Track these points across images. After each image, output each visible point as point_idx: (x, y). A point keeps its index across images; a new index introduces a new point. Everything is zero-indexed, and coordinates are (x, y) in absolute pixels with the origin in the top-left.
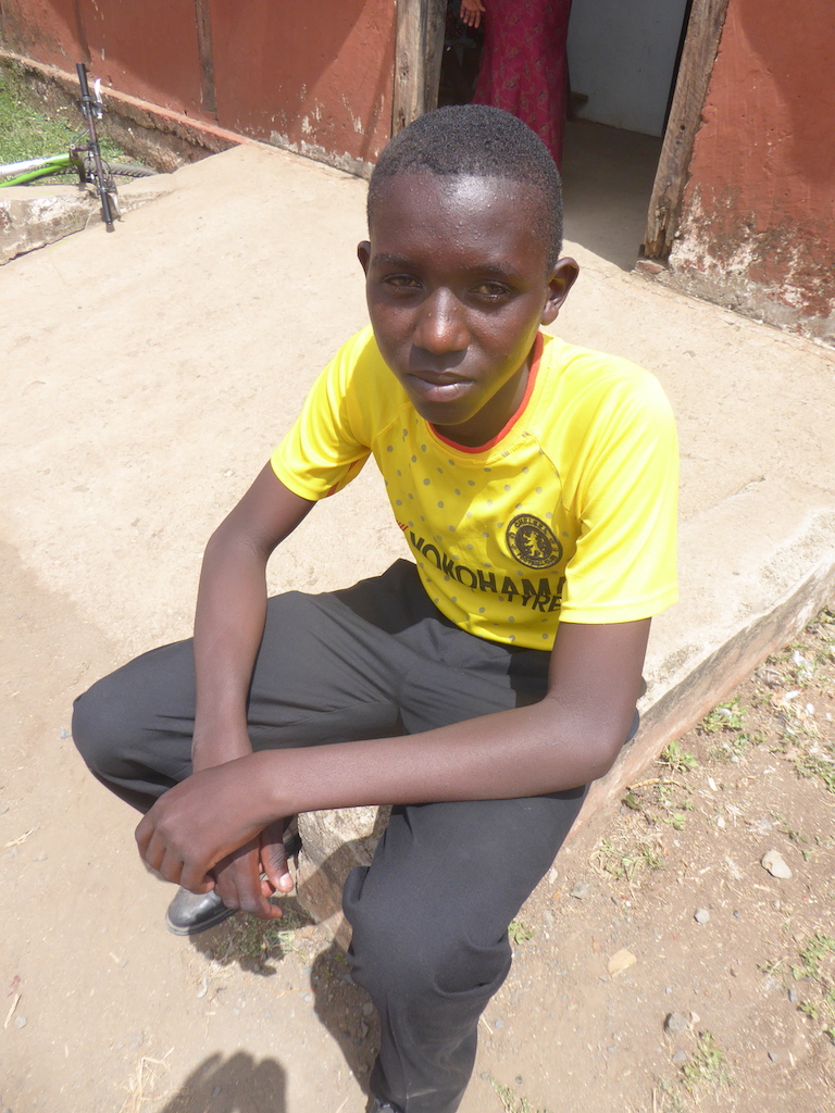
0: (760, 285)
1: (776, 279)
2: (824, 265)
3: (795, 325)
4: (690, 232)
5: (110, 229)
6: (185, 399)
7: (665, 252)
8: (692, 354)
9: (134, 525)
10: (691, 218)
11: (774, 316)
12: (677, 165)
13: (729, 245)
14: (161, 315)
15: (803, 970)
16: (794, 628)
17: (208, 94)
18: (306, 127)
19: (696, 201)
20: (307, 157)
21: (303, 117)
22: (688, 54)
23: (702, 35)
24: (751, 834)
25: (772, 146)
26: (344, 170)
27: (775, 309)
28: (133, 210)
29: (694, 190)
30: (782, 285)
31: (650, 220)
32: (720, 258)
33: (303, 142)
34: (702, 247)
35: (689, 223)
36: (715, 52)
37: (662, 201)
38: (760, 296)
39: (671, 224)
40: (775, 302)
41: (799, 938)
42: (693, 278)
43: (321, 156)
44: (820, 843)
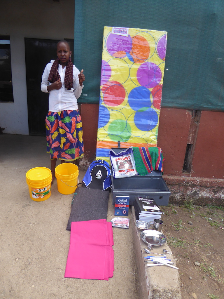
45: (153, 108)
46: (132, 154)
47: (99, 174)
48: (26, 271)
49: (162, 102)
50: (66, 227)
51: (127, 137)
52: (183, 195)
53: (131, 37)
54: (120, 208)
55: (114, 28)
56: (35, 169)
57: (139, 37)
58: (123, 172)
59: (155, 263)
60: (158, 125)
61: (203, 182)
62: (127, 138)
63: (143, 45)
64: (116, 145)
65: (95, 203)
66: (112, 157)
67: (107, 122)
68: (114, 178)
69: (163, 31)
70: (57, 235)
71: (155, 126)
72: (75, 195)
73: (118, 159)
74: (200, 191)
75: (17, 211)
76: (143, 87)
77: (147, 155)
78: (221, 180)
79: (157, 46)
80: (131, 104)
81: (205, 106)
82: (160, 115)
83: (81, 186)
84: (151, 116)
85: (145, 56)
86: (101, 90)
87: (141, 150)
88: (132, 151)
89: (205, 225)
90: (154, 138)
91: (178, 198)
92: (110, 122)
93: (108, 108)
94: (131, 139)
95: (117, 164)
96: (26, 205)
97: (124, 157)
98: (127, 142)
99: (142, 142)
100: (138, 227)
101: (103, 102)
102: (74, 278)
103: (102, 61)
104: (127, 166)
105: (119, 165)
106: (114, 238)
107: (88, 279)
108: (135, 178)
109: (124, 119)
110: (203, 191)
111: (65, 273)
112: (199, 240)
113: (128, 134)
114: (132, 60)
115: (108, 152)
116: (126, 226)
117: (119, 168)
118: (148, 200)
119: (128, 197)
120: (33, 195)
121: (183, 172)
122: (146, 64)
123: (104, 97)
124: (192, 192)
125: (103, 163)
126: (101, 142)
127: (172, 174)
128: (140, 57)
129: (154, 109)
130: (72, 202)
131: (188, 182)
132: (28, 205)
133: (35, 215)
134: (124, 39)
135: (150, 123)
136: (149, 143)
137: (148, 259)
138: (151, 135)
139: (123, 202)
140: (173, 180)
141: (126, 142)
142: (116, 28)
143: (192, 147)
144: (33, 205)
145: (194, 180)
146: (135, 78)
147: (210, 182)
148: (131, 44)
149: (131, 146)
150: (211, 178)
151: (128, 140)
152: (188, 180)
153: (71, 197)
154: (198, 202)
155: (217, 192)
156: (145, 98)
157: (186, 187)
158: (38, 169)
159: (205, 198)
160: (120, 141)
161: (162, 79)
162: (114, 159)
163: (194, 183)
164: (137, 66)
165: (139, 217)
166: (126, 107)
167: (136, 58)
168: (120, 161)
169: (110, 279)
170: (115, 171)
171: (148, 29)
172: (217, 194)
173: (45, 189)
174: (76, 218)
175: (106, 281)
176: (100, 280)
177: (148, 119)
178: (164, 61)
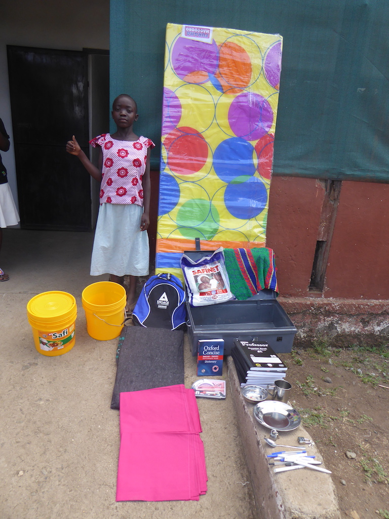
45: (258, 177)
46: (222, 261)
47: (164, 300)
48: (41, 494)
49: (274, 166)
50: (110, 403)
51: (212, 230)
52: (311, 330)
53: (218, 44)
54: (207, 362)
55: (186, 27)
56: (43, 296)
57: (232, 45)
58: (208, 294)
59: (288, 464)
60: (267, 207)
61: (345, 307)
62: (212, 232)
63: (239, 60)
64: (192, 246)
65: (160, 354)
66: (186, 268)
67: (175, 204)
68: (192, 306)
69: (276, 35)
70: (94, 419)
71: (261, 210)
72: (121, 342)
73: (196, 271)
74: (340, 322)
75: (12, 377)
76: (240, 138)
77: (249, 262)
78: (375, 301)
79: (264, 62)
80: (219, 170)
81: (349, 173)
82: (271, 189)
83: (130, 323)
84: (255, 191)
85: (243, 82)
86: (164, 144)
87: (238, 255)
88: (221, 257)
89: (354, 383)
90: (260, 231)
91: (302, 336)
92: (180, 204)
93: (177, 179)
94: (219, 235)
95: (196, 281)
96: (29, 363)
97: (208, 267)
98: (213, 240)
99: (239, 240)
100: (247, 397)
101: (167, 167)
102: (135, 501)
103: (165, 89)
104: (214, 283)
105: (200, 282)
106: (201, 419)
107: (162, 501)
108: (230, 305)
109: (206, 197)
110: (345, 322)
111: (117, 493)
112: (347, 410)
113: (214, 226)
114: (219, 87)
115: (179, 259)
116: (221, 394)
117: (200, 288)
118: (258, 345)
119: (222, 340)
120: (41, 345)
121: (310, 289)
122: (245, 96)
123: (168, 158)
124: (327, 324)
125: (170, 280)
126: (165, 242)
127: (291, 295)
128: (234, 83)
129: (260, 179)
130: (117, 354)
131: (319, 307)
132: (34, 363)
133: (48, 384)
134: (205, 47)
135: (254, 204)
136: (251, 241)
137: (275, 459)
138: (256, 227)
139: (212, 351)
140: (293, 304)
141: (210, 240)
142: (189, 27)
143: (324, 245)
144: (42, 363)
145: (330, 304)
146: (224, 121)
147: (357, 306)
148: (218, 58)
149: (219, 246)
150: (357, 299)
151: (213, 236)
152: (319, 304)
153: (114, 344)
154: (337, 341)
155: (368, 322)
156: (243, 158)
157: (315, 316)
158: (49, 295)
159: (347, 333)
160: (199, 239)
161: (274, 124)
162: (189, 272)
163: (329, 309)
164: (228, 100)
165: (247, 378)
166: (210, 176)
167: (226, 84)
168: (201, 276)
169: (201, 497)
170: (192, 294)
171: (247, 30)
172: (367, 326)
173: (65, 333)
174: (127, 385)
175: (195, 502)
176: (183, 502)
177: (249, 198)
178: (277, 91)
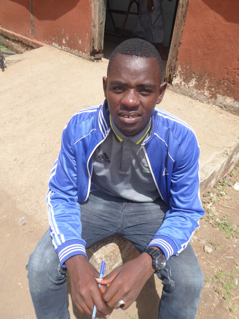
0: (198, 90)
1: (202, 88)
2: (215, 85)
3: (208, 102)
4: (178, 75)
5: (3, 71)
6: (30, 123)
7: (171, 81)
8: (179, 110)
9: (15, 160)
10: (178, 71)
11: (202, 99)
12: (173, 56)
13: (189, 79)
14: (20, 97)
15: (216, 281)
16: (210, 187)
17: (32, 30)
18: (64, 42)
19: (179, 67)
20: (64, 50)
21: (63, 39)
22: (176, 25)
23: (180, 20)
24: (200, 244)
25: (200, 51)
26: (76, 55)
27: (202, 97)
28: (10, 65)
29: (178, 63)
30: (204, 90)
31: (166, 72)
32: (186, 82)
33: (63, 46)
34: (181, 79)
35: (177, 73)
36: (183, 25)
37: (170, 66)
38: (198, 93)
39: (172, 73)
40: (202, 95)
41: (215, 272)
42: (179, 88)
43: (69, 51)
44: (220, 246)
